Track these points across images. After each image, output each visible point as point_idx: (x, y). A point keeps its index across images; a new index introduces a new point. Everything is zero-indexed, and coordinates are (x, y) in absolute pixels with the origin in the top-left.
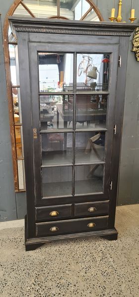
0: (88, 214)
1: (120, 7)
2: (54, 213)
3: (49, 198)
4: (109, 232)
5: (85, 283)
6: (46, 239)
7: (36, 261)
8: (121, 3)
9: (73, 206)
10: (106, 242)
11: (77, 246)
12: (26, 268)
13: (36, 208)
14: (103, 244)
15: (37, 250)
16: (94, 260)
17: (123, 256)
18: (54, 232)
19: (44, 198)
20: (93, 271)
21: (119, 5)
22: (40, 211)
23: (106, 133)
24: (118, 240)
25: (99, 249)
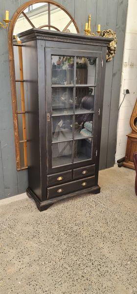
0: (82, 176)
1: (90, 21)
2: (60, 178)
3: (57, 167)
4: (94, 188)
5: (92, 220)
6: (54, 200)
7: (52, 216)
8: (90, 19)
9: (73, 171)
10: (93, 195)
11: (76, 202)
12: (47, 221)
13: (48, 176)
14: (92, 197)
15: (49, 210)
16: (91, 207)
17: (108, 201)
18: (61, 193)
19: (53, 167)
20: (94, 212)
21: (89, 20)
22: (50, 178)
23: (94, 115)
24: (101, 193)
25: (91, 200)
